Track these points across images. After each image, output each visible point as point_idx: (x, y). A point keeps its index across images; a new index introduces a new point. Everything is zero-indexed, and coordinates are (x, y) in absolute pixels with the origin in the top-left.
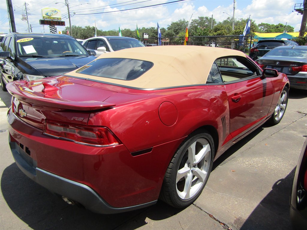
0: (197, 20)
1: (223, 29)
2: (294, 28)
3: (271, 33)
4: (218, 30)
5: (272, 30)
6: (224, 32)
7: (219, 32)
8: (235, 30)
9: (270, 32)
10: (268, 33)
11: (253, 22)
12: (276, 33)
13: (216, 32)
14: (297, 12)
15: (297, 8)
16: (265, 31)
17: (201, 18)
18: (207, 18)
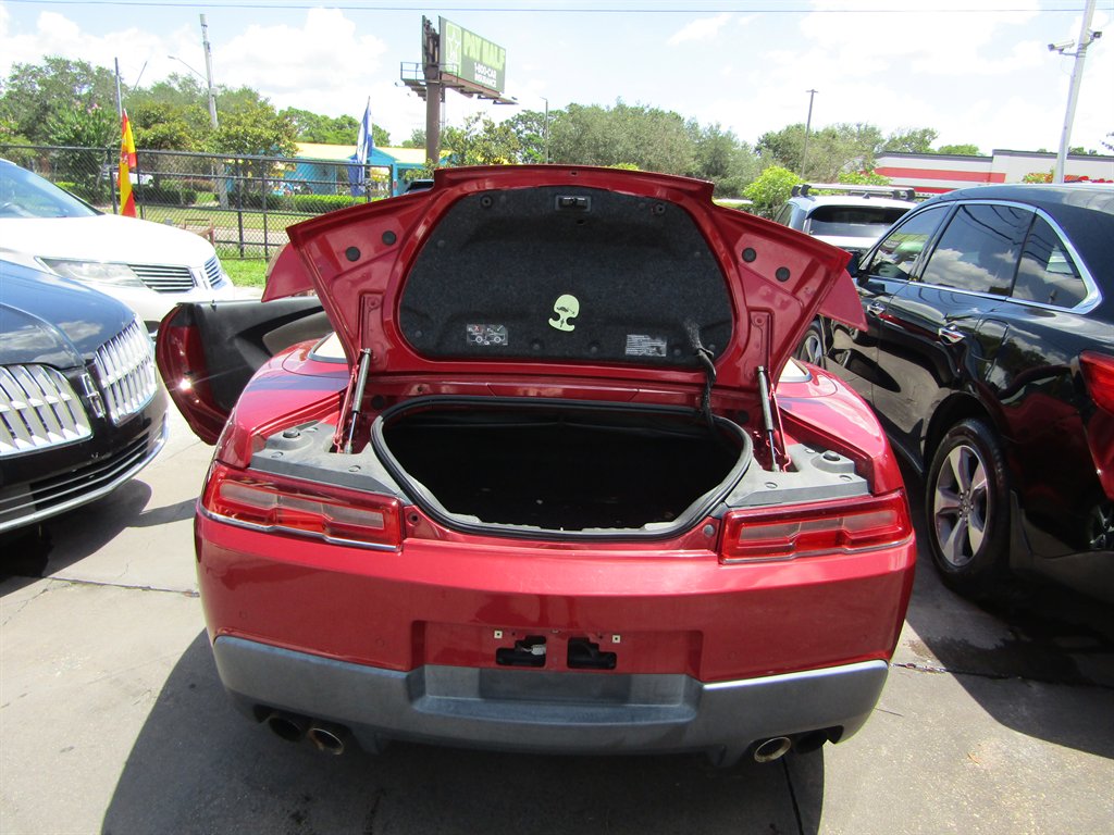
0: (40, 70)
1: (173, 120)
2: (389, 134)
3: (324, 143)
4: (156, 122)
5: (326, 134)
6: (182, 130)
7: (161, 128)
8: (225, 128)
9: (322, 140)
10: (315, 142)
11: (265, 103)
12: (342, 144)
13: (147, 126)
14: (409, 89)
15: (407, 76)
16: (306, 135)
17: (60, 65)
18: (85, 67)
